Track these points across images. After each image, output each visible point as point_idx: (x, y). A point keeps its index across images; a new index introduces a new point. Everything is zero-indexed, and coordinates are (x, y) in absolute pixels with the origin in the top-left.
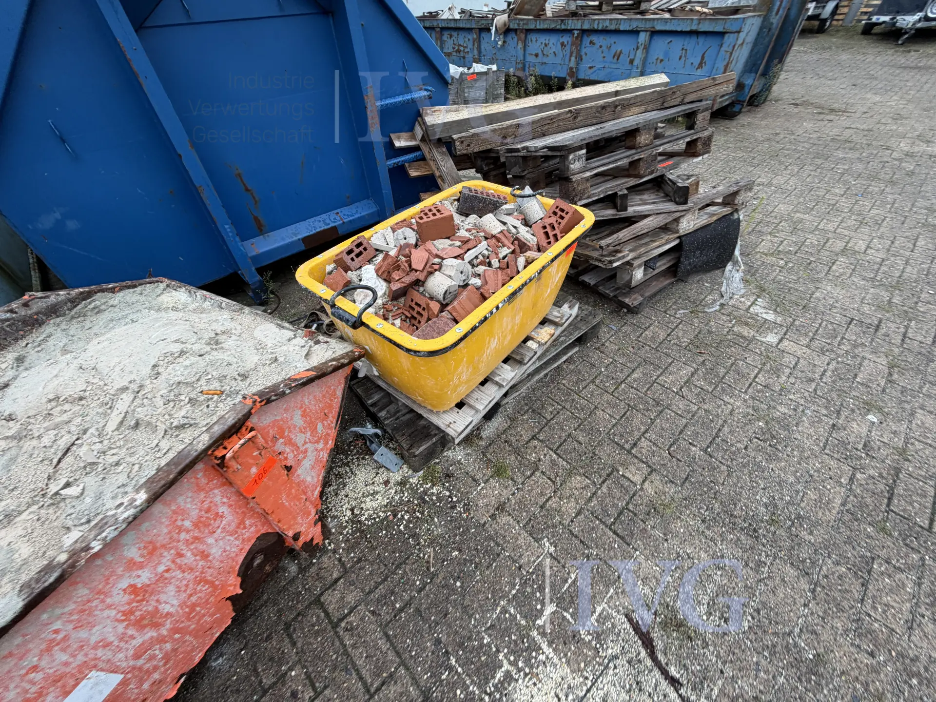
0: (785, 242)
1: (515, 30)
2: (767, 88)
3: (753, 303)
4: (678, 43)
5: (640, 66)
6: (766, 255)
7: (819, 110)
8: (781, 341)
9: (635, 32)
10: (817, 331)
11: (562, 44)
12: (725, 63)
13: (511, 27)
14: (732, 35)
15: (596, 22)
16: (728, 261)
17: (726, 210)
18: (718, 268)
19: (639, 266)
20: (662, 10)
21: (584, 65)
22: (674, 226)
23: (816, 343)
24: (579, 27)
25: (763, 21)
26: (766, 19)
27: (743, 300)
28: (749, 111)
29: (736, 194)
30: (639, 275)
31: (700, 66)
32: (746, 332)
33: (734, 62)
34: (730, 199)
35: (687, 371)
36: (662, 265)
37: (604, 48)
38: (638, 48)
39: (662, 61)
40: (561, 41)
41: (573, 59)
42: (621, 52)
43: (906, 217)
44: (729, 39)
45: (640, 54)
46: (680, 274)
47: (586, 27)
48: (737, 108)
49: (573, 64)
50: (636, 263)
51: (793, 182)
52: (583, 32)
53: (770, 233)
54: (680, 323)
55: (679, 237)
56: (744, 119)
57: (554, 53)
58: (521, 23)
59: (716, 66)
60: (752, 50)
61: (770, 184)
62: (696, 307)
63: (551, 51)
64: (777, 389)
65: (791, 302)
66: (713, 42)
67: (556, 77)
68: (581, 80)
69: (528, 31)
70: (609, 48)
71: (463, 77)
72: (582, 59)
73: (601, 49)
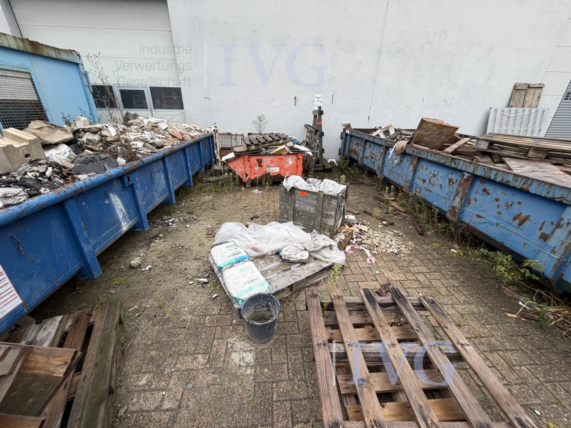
1: (411, 155)
11: (450, 180)
13: (407, 151)
15: (493, 172)
21: (470, 210)
24: (471, 171)
37: (502, 203)
40: (451, 176)
42: (527, 218)
47: (479, 172)
49: (457, 204)
52: (475, 177)
57: (441, 185)
58: (416, 151)
63: (438, 183)
67: (438, 208)
68: (465, 223)
69: (420, 159)
70: (509, 206)
71: (296, 191)
72: (469, 203)
73: (498, 203)
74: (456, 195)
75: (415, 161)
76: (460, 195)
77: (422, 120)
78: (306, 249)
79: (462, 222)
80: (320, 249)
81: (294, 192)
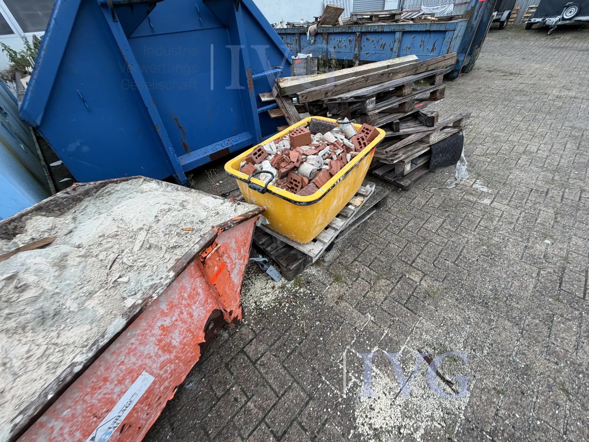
0: (490, 149)
1: (321, 34)
2: (472, 62)
3: (474, 183)
4: (419, 38)
5: (397, 51)
6: (479, 156)
7: (504, 74)
8: (492, 202)
9: (393, 32)
10: (512, 196)
11: (350, 41)
12: (447, 48)
13: (319, 31)
14: (450, 32)
15: (370, 27)
16: (458, 160)
17: (455, 130)
18: (453, 164)
19: (408, 163)
20: (407, 19)
21: (363, 53)
22: (427, 139)
23: (512, 203)
24: (360, 30)
25: (468, 24)
26: (469, 22)
27: (468, 181)
28: (462, 76)
29: (460, 120)
30: (408, 168)
31: (433, 50)
32: (471, 198)
33: (452, 48)
34: (457, 124)
35: (439, 221)
36: (421, 162)
37: (375, 42)
38: (395, 41)
39: (409, 48)
40: (349, 38)
41: (357, 49)
42: (385, 44)
43: (559, 132)
44: (448, 35)
45: (396, 45)
46: (431, 167)
47: (363, 30)
48: (455, 74)
49: (356, 52)
50: (406, 161)
51: (492, 114)
52: (362, 33)
53: (481, 144)
54: (433, 195)
55: (430, 146)
56: (460, 80)
57: (345, 46)
58: (325, 29)
59: (442, 50)
60: (462, 41)
61: (478, 117)
62: (442, 187)
63: (344, 45)
64: (492, 228)
65: (496, 181)
66: (439, 37)
67: (347, 60)
68: (362, 61)
69: (329, 34)
70: (378, 42)
72: (362, 49)
73: (373, 43)
74: (355, 47)
75: (326, 37)
76: (357, 46)
77: (327, 6)
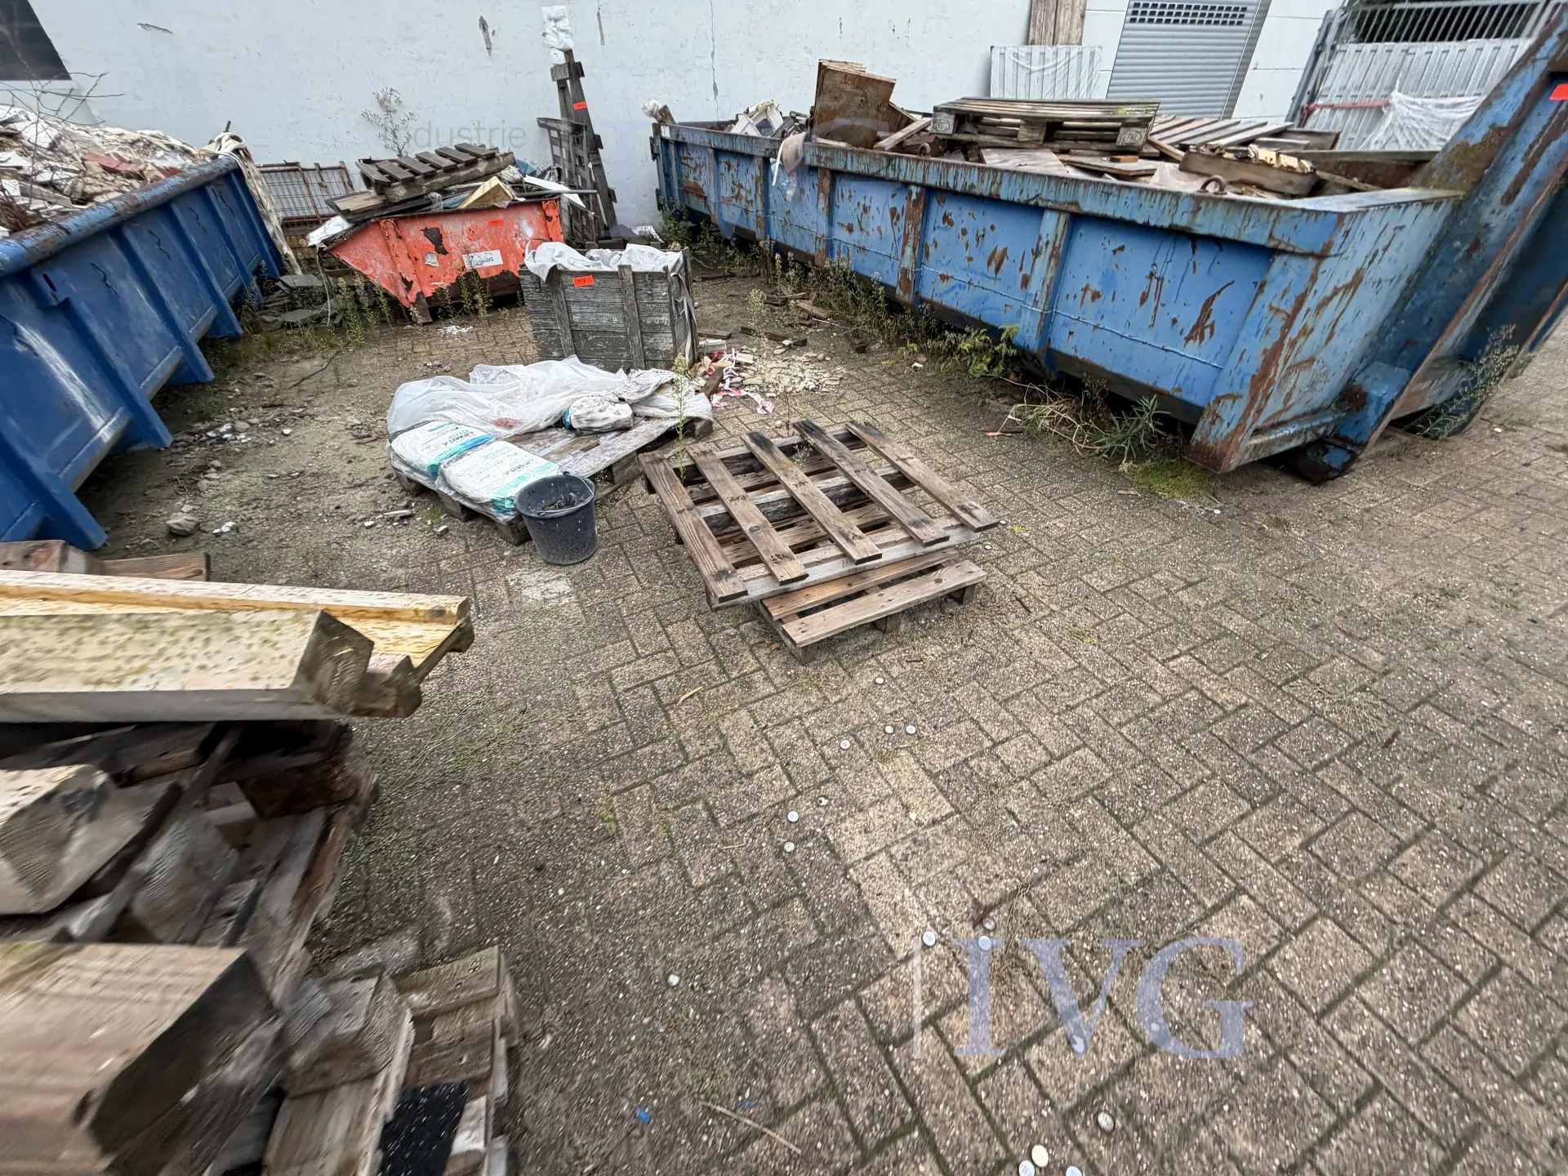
1: (816, 169)
4: (1140, 257)
5: (1042, 298)
9: (1034, 210)
11: (893, 213)
12: (1269, 342)
13: (809, 161)
14: (1295, 262)
15: (952, 171)
21: (931, 270)
24: (920, 181)
26: (1466, 209)
37: (971, 236)
38: (1037, 253)
39: (1096, 296)
40: (891, 203)
42: (1005, 250)
44: (1285, 275)
45: (1042, 269)
47: (932, 180)
49: (907, 263)
52: (927, 193)
57: (879, 229)
58: (823, 155)
59: (1240, 347)
63: (875, 225)
67: (882, 284)
68: (927, 301)
69: (836, 174)
70: (979, 238)
71: (563, 278)
72: (927, 255)
73: (965, 239)
74: (905, 244)
75: (827, 183)
76: (911, 242)
77: (822, 68)
78: (622, 400)
79: (922, 301)
80: (652, 395)
81: (559, 282)
